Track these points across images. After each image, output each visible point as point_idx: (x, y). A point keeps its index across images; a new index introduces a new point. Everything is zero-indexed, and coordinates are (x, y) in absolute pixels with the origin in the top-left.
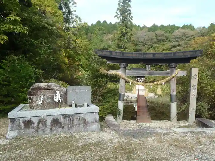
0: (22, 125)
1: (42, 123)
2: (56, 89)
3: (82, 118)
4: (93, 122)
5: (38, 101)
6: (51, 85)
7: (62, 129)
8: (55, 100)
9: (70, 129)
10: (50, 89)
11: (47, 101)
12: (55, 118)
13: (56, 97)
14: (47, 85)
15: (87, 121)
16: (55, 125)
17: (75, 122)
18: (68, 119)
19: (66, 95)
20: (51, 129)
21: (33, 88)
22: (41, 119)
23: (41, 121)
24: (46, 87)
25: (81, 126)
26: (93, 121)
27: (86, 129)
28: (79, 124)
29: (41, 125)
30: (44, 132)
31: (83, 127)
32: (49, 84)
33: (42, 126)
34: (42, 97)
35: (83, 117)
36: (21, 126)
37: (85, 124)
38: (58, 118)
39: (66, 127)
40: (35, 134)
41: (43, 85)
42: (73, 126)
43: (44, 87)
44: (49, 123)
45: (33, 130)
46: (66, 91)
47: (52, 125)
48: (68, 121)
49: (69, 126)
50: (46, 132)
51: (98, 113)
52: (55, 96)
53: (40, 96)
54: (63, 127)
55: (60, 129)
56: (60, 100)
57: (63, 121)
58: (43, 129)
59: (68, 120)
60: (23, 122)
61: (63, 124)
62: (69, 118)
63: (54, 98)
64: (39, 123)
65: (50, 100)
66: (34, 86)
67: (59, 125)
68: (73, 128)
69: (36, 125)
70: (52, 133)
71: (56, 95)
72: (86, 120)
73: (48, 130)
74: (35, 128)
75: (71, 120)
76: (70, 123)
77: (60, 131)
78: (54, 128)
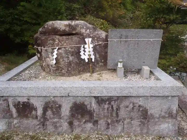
0: (14, 110)
1: (52, 110)
2: (85, 34)
3: (139, 106)
4: (164, 117)
5: (49, 58)
6: (77, 25)
7: (92, 126)
8: (83, 57)
9: (110, 126)
10: (74, 32)
11: (66, 60)
12: (78, 102)
13: (84, 51)
14: (69, 25)
15: (149, 113)
16: (80, 116)
17: (123, 113)
18: (106, 106)
19: (106, 46)
20: (71, 124)
21: (44, 30)
22: (49, 102)
23: (50, 106)
24: (67, 29)
25: (136, 123)
26: (163, 114)
27: (145, 131)
28: (132, 119)
29: (49, 113)
30: (56, 127)
31: (140, 125)
32: (73, 23)
33: (52, 116)
34: (56, 50)
35: (140, 103)
36: (12, 112)
37: (145, 118)
38: (86, 103)
39: (102, 123)
40: (38, 129)
41: (61, 24)
42: (118, 121)
43: (63, 28)
44: (66, 110)
45: (35, 122)
46: (106, 40)
47: (73, 116)
48: (106, 111)
49: (109, 121)
50: (60, 129)
51: (177, 98)
52: (82, 49)
53: (53, 49)
54: (96, 123)
55: (90, 125)
56: (93, 57)
57: (95, 110)
58: (54, 123)
59: (108, 109)
60: (15, 106)
61: (94, 115)
62: (109, 104)
63: (81, 54)
64: (45, 110)
65: (71, 58)
66: (46, 26)
67: (87, 117)
68: (116, 124)
69: (40, 112)
70: (72, 131)
71: (84, 47)
72: (147, 112)
73: (65, 125)
74: (39, 118)
75: (115, 109)
76: (112, 115)
77: (89, 129)
78: (76, 123)
